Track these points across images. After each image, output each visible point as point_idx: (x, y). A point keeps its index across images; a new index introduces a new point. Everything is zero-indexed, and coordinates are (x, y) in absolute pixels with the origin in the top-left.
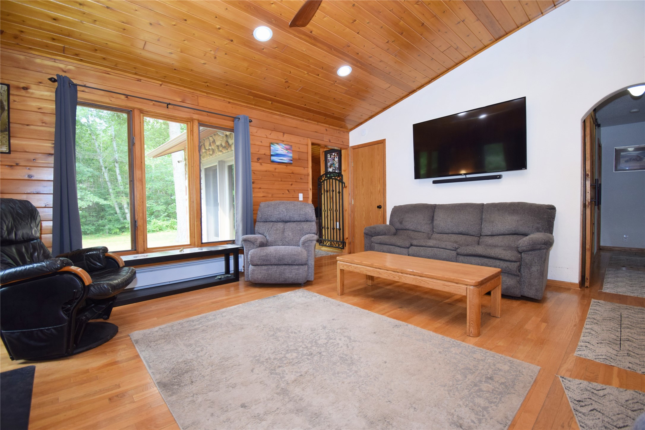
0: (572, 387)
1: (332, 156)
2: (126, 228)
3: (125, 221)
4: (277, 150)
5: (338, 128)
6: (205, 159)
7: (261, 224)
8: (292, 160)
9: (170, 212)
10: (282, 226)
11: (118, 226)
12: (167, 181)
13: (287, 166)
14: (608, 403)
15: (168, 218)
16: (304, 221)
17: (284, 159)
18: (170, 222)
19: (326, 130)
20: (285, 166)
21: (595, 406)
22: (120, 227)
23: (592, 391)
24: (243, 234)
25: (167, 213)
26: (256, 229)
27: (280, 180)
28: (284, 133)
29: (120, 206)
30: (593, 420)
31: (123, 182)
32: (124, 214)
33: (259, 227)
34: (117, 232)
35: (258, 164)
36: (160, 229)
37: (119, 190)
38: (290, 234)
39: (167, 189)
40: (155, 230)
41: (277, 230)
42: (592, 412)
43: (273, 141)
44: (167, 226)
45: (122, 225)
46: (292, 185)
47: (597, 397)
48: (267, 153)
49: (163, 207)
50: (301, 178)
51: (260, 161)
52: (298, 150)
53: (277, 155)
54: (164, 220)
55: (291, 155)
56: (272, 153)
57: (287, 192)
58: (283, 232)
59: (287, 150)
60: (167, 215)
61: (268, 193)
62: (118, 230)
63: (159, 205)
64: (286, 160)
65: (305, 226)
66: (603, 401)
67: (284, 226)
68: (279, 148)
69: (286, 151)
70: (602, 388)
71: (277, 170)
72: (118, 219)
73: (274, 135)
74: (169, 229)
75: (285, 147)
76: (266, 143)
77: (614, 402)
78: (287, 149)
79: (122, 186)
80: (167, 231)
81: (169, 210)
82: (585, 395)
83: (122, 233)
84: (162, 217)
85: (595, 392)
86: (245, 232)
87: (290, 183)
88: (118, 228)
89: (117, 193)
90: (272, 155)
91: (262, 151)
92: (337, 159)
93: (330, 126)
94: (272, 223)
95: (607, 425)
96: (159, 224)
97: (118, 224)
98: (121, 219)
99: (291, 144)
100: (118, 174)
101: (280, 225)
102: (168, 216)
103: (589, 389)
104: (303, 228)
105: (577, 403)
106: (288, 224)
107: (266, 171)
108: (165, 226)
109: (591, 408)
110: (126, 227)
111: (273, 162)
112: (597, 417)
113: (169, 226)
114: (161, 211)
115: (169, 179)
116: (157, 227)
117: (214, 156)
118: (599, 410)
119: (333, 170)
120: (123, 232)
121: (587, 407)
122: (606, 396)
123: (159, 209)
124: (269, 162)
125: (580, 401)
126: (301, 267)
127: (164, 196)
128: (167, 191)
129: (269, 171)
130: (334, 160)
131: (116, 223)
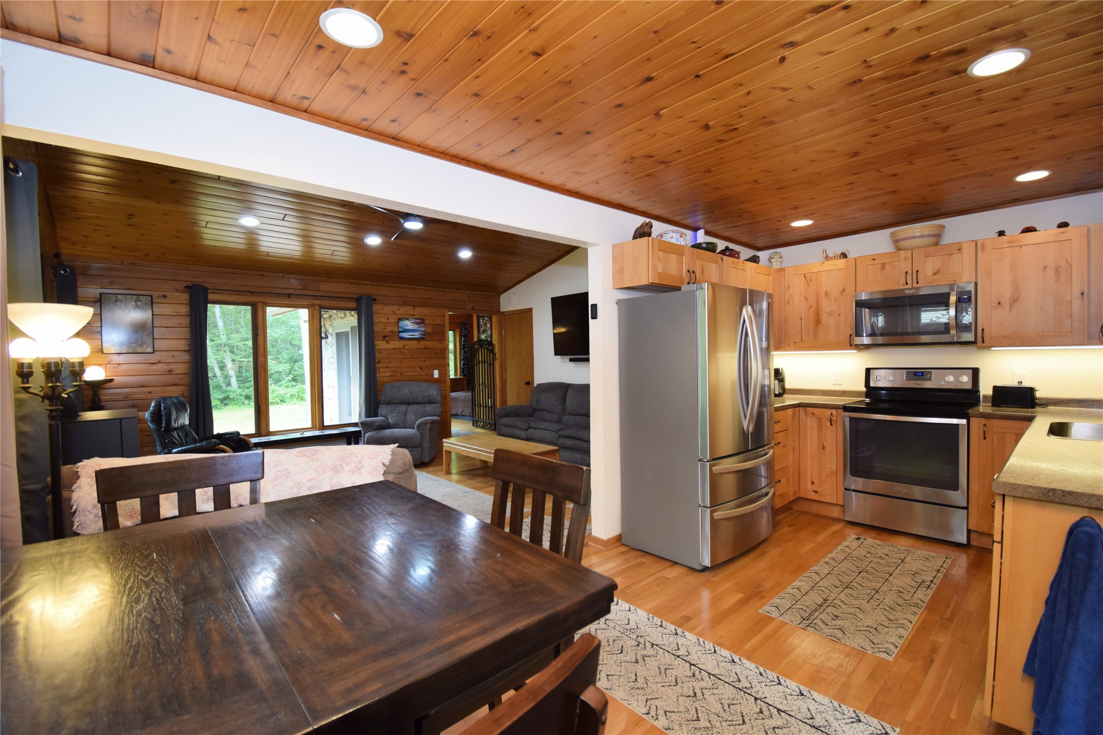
1: (485, 321)
2: (230, 399)
3: (229, 388)
4: (406, 326)
5: (484, 293)
6: (336, 322)
7: (385, 406)
8: (424, 335)
9: (296, 373)
10: (404, 409)
11: (218, 397)
12: (292, 327)
13: (418, 341)
15: (294, 383)
16: (429, 403)
17: (414, 334)
18: (297, 390)
19: (469, 297)
20: (416, 342)
22: (221, 397)
24: (366, 417)
25: (292, 376)
26: (379, 411)
27: (410, 356)
28: (414, 307)
29: (221, 365)
31: (227, 330)
32: (227, 377)
33: (383, 410)
34: (217, 405)
35: (384, 342)
36: (281, 401)
37: (220, 342)
38: (412, 416)
39: (293, 339)
40: (274, 401)
41: (399, 412)
43: (400, 317)
44: (292, 396)
45: (225, 395)
46: (424, 361)
48: (396, 329)
49: (287, 366)
50: (436, 353)
51: (387, 339)
52: (432, 322)
53: (406, 331)
54: (288, 387)
55: (423, 329)
56: (400, 330)
57: (419, 369)
58: (405, 414)
60: (292, 378)
61: (395, 372)
62: (219, 403)
63: (280, 362)
64: (417, 335)
65: (429, 408)
67: (407, 409)
68: (408, 324)
69: (417, 326)
71: (406, 347)
72: (218, 386)
73: (403, 310)
74: (295, 400)
75: (416, 322)
76: (393, 319)
78: (418, 324)
79: (225, 336)
80: (293, 402)
81: (296, 370)
83: (225, 406)
84: (284, 382)
86: (368, 414)
87: (423, 359)
88: (218, 399)
89: (217, 347)
90: (400, 332)
91: (389, 329)
92: (488, 325)
93: (474, 292)
94: (395, 406)
96: (280, 392)
97: (219, 393)
98: (223, 385)
99: (422, 317)
100: (218, 317)
101: (404, 407)
102: (294, 380)
104: (426, 410)
106: (412, 406)
107: (394, 349)
108: (289, 395)
110: (231, 397)
111: (402, 339)
113: (295, 395)
114: (283, 373)
115: (296, 323)
116: (277, 396)
117: (345, 319)
119: (486, 337)
120: (226, 404)
123: (281, 370)
124: (397, 339)
126: (415, 449)
127: (287, 349)
128: (292, 340)
129: (397, 349)
130: (486, 325)
131: (215, 391)
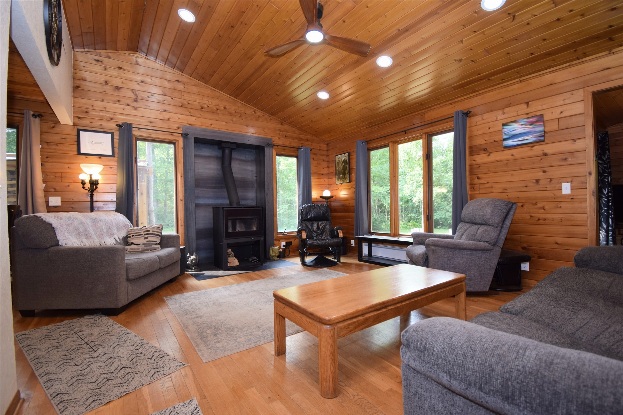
0: (173, 362)
4: (514, 130)
8: (541, 136)
13: (531, 147)
14: (145, 367)
17: (526, 138)
21: (152, 361)
23: (159, 369)
30: (150, 352)
35: (485, 155)
42: (152, 356)
43: (506, 121)
47: (154, 367)
48: (499, 138)
50: (563, 159)
51: (488, 151)
52: (558, 116)
53: (514, 136)
55: (540, 129)
56: (504, 137)
59: (532, 124)
64: (530, 139)
66: (148, 368)
68: (517, 128)
69: (531, 126)
70: (153, 377)
71: (514, 157)
73: (510, 112)
75: (528, 122)
76: (496, 127)
77: (142, 371)
82: (162, 363)
85: (157, 370)
90: (505, 140)
95: (141, 355)
99: (539, 114)
103: (162, 369)
105: (163, 355)
107: (497, 161)
109: (154, 358)
111: (507, 147)
112: (148, 355)
118: (149, 360)
121: (156, 356)
122: (148, 372)
124: (500, 149)
125: (162, 357)
129: (501, 161)
